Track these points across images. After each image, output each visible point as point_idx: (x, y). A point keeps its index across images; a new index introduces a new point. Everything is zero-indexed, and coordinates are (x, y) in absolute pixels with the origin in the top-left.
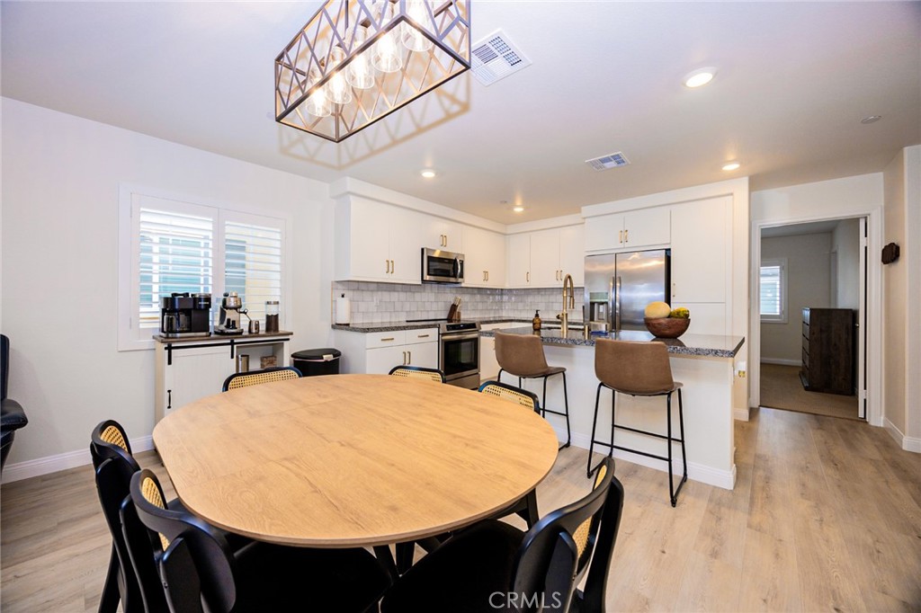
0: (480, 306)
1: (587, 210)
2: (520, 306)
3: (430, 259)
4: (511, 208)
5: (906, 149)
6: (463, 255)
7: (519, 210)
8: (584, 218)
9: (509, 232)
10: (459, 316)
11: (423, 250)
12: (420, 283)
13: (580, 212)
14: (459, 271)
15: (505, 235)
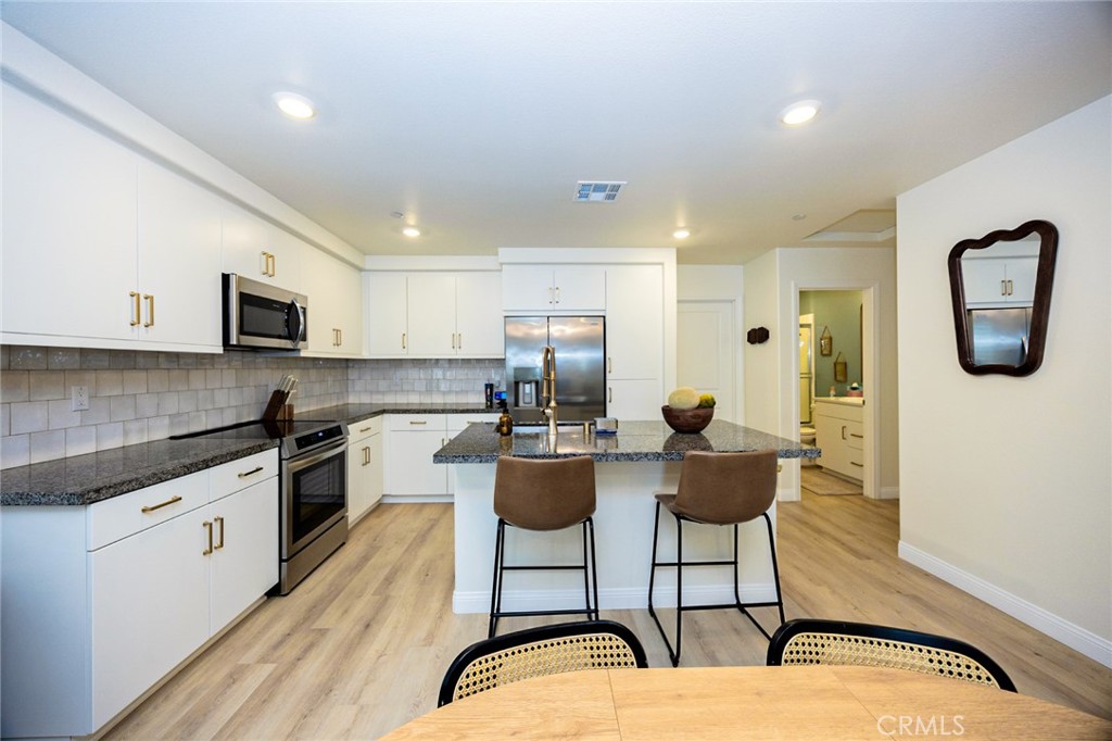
0: (317, 389)
1: (505, 254)
2: (383, 385)
3: (245, 299)
4: (398, 229)
5: (778, 250)
6: (306, 298)
7: (412, 233)
8: (502, 264)
9: (367, 267)
10: (291, 413)
11: (226, 278)
12: (220, 350)
13: (497, 254)
14: (301, 327)
15: (361, 270)
